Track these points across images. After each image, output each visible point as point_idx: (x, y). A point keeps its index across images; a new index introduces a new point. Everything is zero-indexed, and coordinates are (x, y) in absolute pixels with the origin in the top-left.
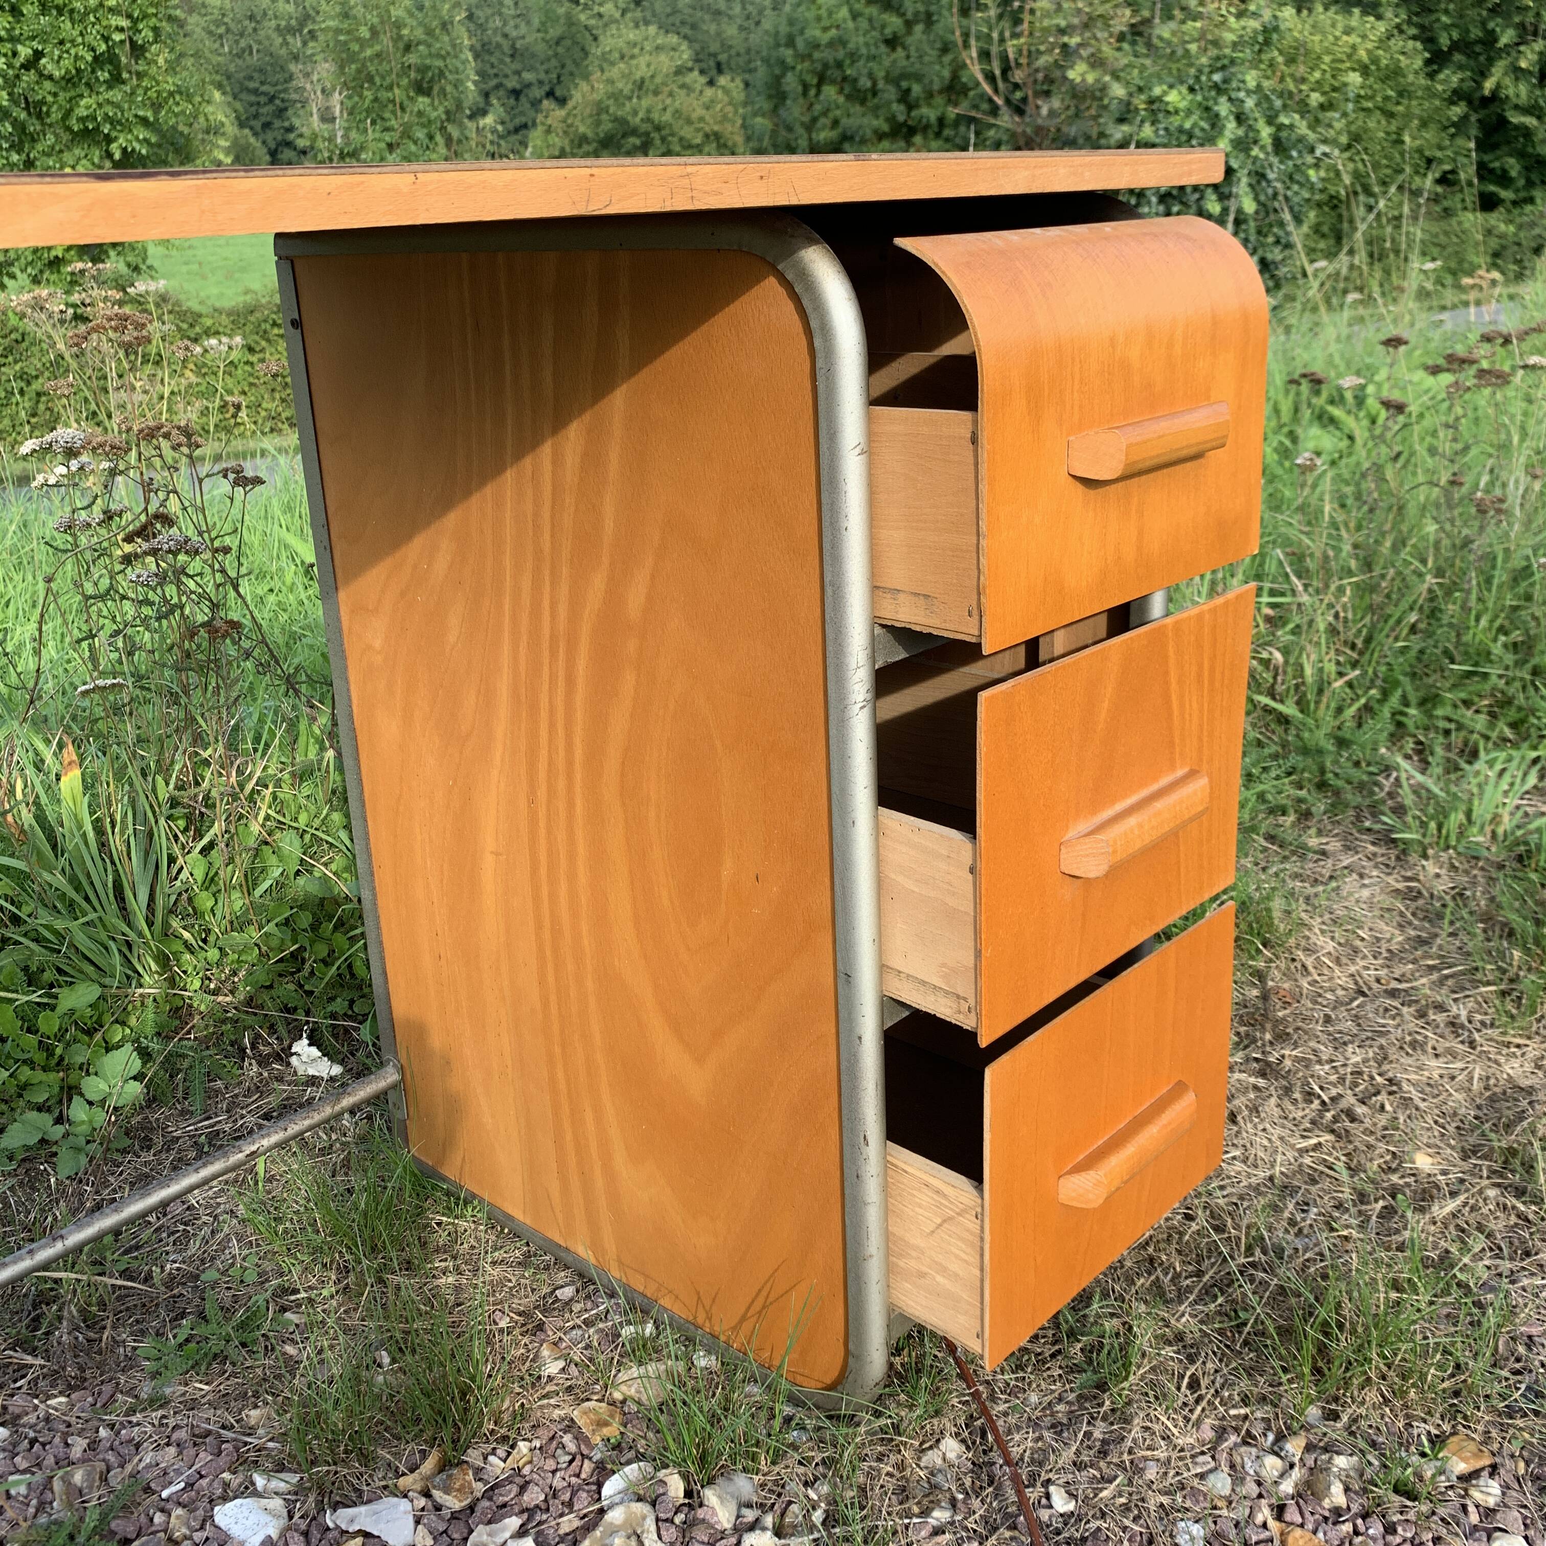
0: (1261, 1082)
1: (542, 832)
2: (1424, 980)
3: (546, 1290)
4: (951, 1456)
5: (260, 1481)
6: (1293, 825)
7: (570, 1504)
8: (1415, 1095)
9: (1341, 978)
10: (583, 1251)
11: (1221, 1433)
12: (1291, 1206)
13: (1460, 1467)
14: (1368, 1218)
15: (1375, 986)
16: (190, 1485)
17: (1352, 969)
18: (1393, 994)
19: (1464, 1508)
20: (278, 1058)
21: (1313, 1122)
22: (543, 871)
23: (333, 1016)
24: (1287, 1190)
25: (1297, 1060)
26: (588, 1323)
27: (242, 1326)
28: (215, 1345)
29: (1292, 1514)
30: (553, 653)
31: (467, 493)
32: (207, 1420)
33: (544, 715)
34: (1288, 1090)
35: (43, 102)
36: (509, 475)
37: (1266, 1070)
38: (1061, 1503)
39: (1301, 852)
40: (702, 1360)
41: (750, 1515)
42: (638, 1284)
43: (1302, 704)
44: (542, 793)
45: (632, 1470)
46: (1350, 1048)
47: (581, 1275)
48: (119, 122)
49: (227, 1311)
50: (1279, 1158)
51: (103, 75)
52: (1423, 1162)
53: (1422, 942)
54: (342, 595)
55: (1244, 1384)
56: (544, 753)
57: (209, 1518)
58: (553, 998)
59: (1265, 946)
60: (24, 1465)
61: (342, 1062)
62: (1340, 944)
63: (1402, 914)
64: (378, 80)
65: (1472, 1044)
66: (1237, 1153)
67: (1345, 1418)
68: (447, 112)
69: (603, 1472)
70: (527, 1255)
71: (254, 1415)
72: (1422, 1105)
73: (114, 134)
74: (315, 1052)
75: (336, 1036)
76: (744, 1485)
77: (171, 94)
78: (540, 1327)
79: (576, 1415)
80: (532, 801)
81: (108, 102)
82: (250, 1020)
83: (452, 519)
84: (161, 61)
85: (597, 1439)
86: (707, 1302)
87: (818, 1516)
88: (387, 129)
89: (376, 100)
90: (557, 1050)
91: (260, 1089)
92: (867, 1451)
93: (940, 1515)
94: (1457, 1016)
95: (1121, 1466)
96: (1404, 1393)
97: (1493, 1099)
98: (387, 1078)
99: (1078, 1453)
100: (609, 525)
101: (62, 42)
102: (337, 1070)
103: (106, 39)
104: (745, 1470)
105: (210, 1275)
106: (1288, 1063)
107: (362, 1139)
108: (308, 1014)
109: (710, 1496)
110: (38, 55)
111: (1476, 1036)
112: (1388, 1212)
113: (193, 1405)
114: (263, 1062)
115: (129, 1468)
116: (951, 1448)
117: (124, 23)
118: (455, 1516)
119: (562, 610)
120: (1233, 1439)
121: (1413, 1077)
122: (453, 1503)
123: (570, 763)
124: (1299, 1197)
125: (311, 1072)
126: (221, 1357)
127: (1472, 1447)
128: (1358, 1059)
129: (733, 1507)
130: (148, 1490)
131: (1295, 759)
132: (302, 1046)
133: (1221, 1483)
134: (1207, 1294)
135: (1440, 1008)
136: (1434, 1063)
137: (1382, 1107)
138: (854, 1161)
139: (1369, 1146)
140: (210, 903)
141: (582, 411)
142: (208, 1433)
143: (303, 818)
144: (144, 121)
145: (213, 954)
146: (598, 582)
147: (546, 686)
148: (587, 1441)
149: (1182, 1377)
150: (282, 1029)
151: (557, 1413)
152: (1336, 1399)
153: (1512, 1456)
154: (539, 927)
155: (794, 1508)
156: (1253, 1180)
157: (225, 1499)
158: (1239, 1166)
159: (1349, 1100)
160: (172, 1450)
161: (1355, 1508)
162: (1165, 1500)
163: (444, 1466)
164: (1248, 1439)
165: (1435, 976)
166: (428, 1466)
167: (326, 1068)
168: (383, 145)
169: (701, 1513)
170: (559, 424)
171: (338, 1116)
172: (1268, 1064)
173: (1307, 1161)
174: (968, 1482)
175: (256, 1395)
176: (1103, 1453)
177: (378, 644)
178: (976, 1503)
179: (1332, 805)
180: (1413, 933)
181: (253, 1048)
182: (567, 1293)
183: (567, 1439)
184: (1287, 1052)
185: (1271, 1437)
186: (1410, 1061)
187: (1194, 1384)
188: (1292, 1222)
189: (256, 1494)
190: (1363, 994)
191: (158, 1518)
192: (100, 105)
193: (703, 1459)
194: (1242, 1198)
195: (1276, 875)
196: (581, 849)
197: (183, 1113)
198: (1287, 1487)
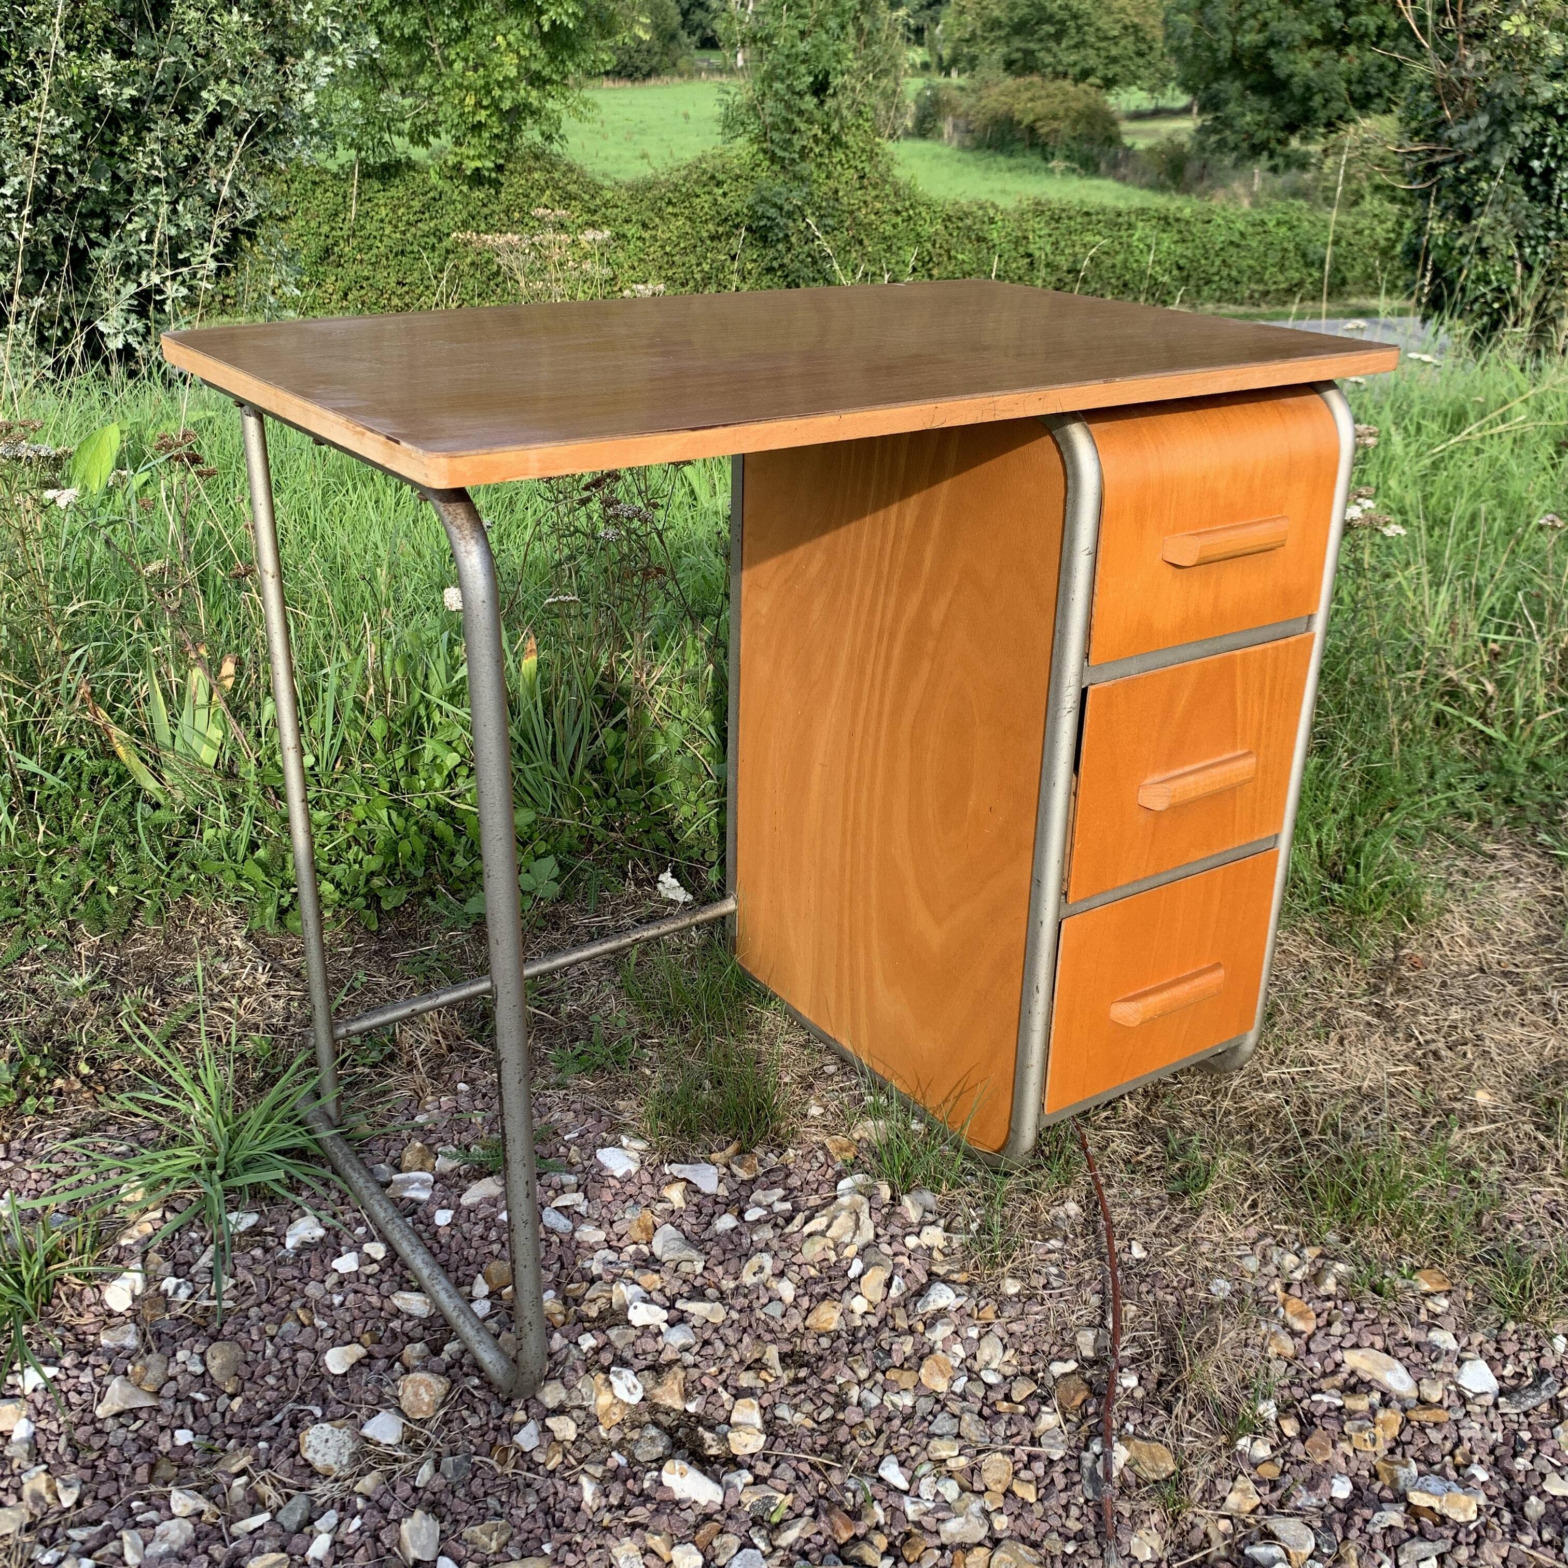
0: (1375, 1021)
1: (856, 756)
2: (1538, 969)
3: (817, 1065)
4: (1072, 1213)
5: (625, 1141)
6: (1475, 831)
7: (817, 1191)
8: (1494, 1051)
9: (1469, 956)
10: (846, 1044)
11: (1262, 1236)
12: (1366, 1109)
13: (1426, 1287)
14: (1423, 1127)
15: (1495, 967)
16: (581, 1136)
17: (1480, 951)
18: (1505, 974)
19: (1418, 1310)
20: (649, 883)
21: (1406, 1056)
22: (853, 782)
23: (690, 859)
24: (1368, 1097)
25: (1407, 1009)
26: (842, 1089)
27: (617, 1051)
28: (599, 1060)
29: (1295, 1290)
30: (880, 639)
31: (839, 526)
32: (593, 1101)
33: (868, 678)
34: (1394, 1030)
36: (868, 519)
37: (1381, 1012)
38: (1138, 1252)
39: (1475, 852)
40: (915, 1126)
41: (930, 1217)
42: (880, 1069)
43: (1509, 729)
44: (859, 730)
45: (859, 1178)
46: (1453, 1008)
47: (842, 1060)
49: (607, 1042)
50: (1369, 1076)
52: (1482, 1097)
53: (1549, 940)
54: (745, 574)
55: (1290, 1210)
56: (864, 704)
57: (592, 1156)
58: (848, 868)
59: (1411, 921)
60: (480, 1106)
61: (693, 893)
62: (1477, 931)
63: (1541, 916)
65: (1555, 1021)
66: (1338, 1066)
67: (1353, 1243)
69: (840, 1176)
70: (808, 1041)
71: (622, 1104)
72: (1496, 1058)
74: (675, 882)
75: (690, 875)
76: (929, 1198)
78: (811, 1086)
79: (827, 1141)
80: (852, 734)
82: (632, 853)
83: (826, 539)
85: (838, 1158)
86: (924, 1087)
87: (974, 1227)
88: (800, 17)
90: (847, 904)
91: (634, 902)
92: (1015, 1196)
93: (1055, 1244)
94: (1550, 999)
95: (1185, 1241)
96: (1399, 1235)
97: (1557, 1064)
98: (729, 906)
99: (1158, 1227)
100: (927, 563)
102: (690, 897)
104: (932, 1190)
105: (595, 1018)
106: (1399, 1011)
107: (704, 947)
108: (672, 855)
109: (906, 1200)
111: (1559, 1016)
112: (1442, 1125)
113: (584, 1091)
114: (639, 883)
115: (545, 1119)
116: (1072, 1208)
118: (743, 1183)
119: (889, 614)
120: (1269, 1240)
121: (1496, 1037)
122: (743, 1174)
123: (880, 714)
124: (1375, 1104)
125: (671, 896)
126: (601, 1068)
127: (1439, 1277)
128: (1458, 1017)
129: (921, 1210)
130: (556, 1133)
131: (1489, 775)
132: (667, 878)
133: (1252, 1264)
134: (1284, 1152)
135: (1537, 990)
136: (1518, 1030)
137: (1465, 1054)
138: (1029, 1002)
139: (1444, 1080)
140: (615, 765)
141: (920, 490)
142: (593, 1109)
143: (684, 712)
145: (612, 802)
146: (915, 601)
147: (872, 660)
148: (832, 1158)
149: (1246, 1199)
150: (653, 862)
151: (815, 1138)
152: (1351, 1232)
153: (1466, 1289)
154: (845, 818)
155: (960, 1219)
156: (1345, 1087)
157: (603, 1146)
158: (1336, 1075)
159: (1441, 1044)
160: (572, 1114)
161: (1340, 1295)
162: (1209, 1264)
163: (740, 1152)
164: (1280, 1243)
165: (1546, 968)
166: (730, 1150)
167: (681, 895)
168: (796, 32)
169: (898, 1209)
170: (905, 494)
171: (688, 928)
172: (1384, 1008)
173: (1393, 1081)
174: (1079, 1229)
175: (625, 1091)
176: (1176, 1231)
177: (764, 611)
178: (1080, 1241)
179: (1514, 819)
180: (1544, 932)
181: (633, 872)
182: (831, 1069)
183: (820, 1154)
184: (1401, 1002)
185: (1297, 1245)
186: (1499, 1025)
187: (1254, 1205)
188: (1365, 1119)
189: (621, 1147)
190: (1482, 970)
191: (562, 1149)
193: (906, 1176)
194: (1331, 1097)
195: (1448, 868)
196: (880, 772)
197: (581, 910)
198: (1298, 1275)
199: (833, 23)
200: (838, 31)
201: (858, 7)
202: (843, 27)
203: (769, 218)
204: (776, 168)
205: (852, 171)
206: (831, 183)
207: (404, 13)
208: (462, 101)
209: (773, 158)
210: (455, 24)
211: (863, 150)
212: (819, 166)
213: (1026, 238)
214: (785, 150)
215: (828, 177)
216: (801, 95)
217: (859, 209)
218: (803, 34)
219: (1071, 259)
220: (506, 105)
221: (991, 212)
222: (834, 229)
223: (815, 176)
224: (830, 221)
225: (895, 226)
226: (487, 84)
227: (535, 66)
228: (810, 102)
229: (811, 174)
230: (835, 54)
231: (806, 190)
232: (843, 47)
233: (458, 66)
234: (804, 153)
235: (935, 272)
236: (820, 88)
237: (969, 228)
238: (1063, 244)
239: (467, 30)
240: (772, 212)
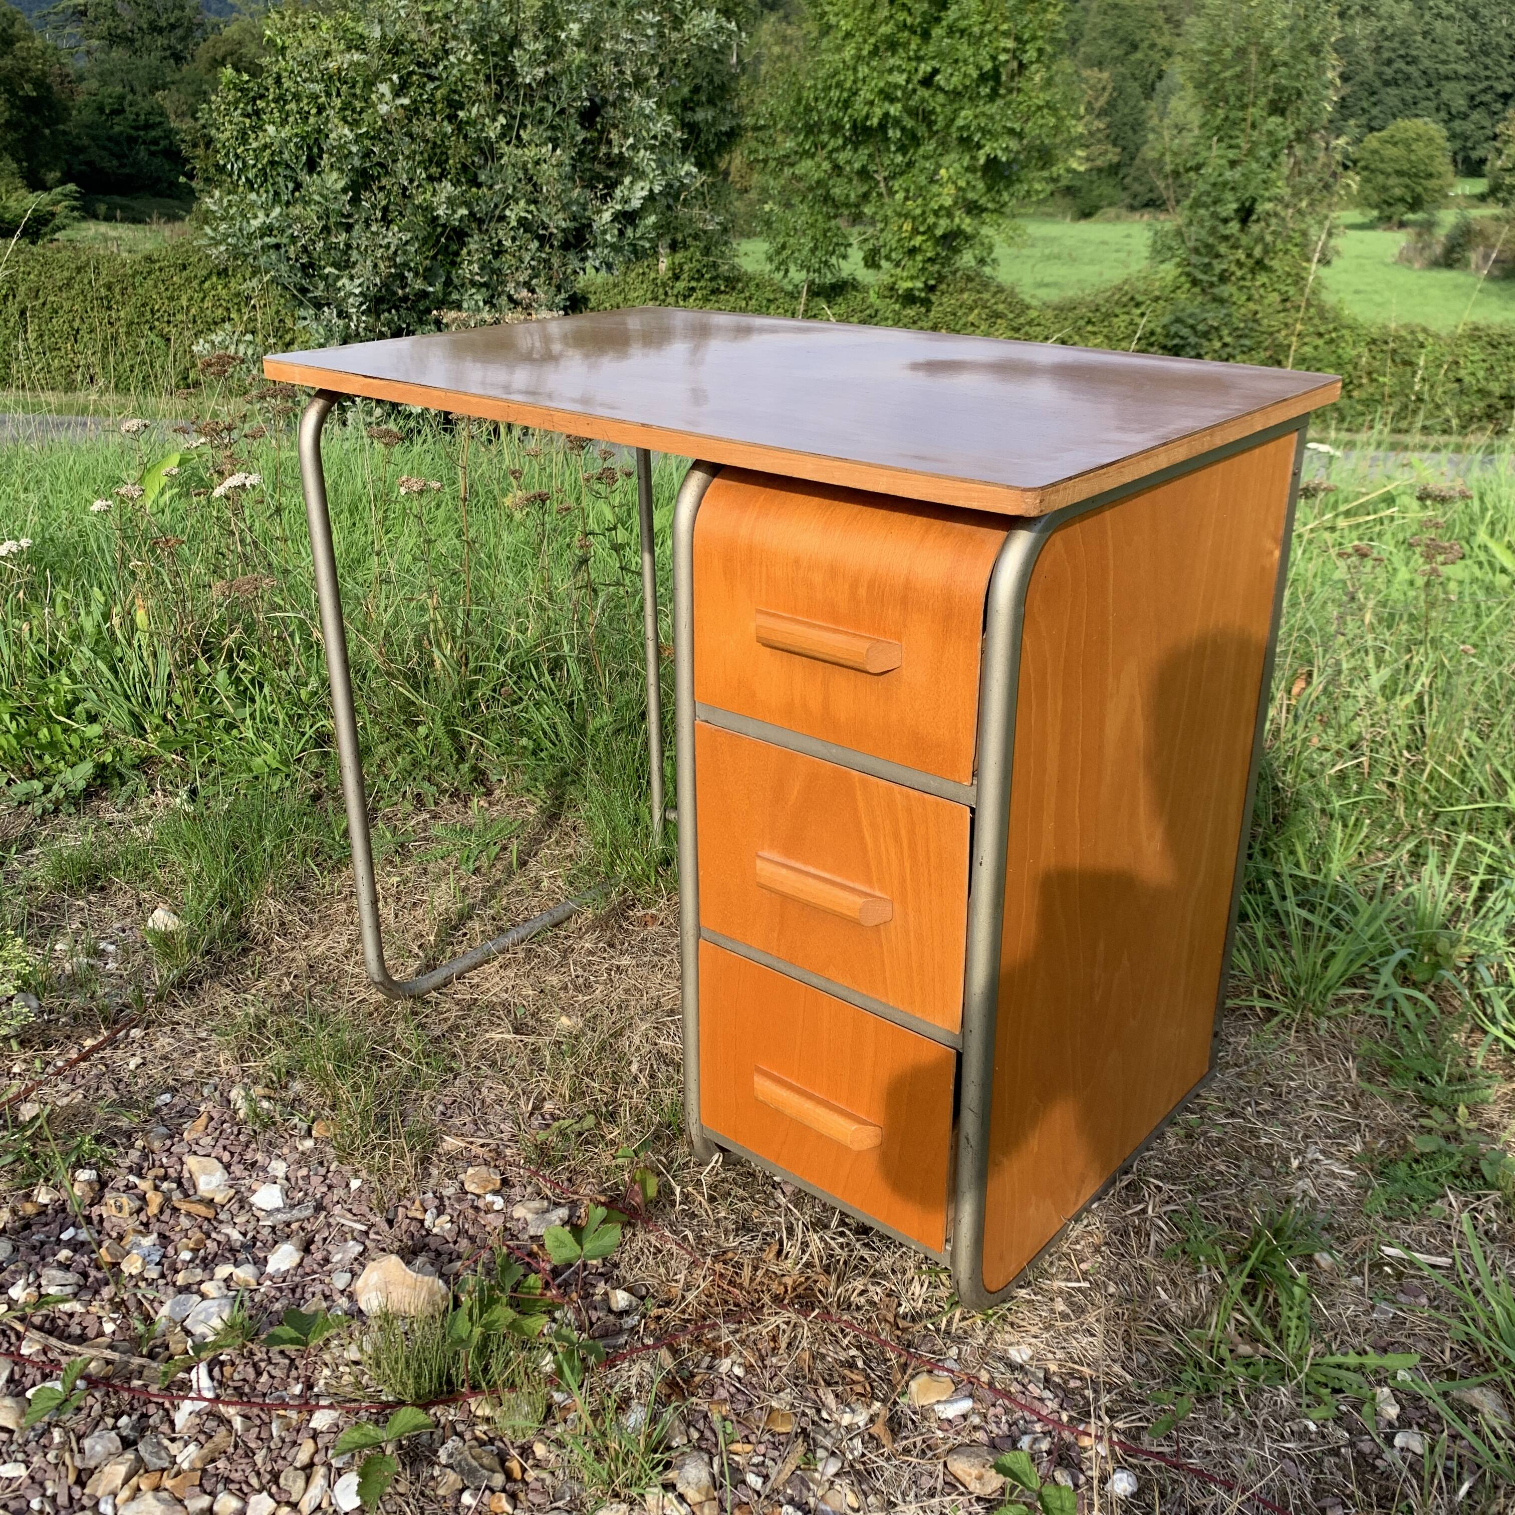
35: (933, 112)
48: (989, 132)
51: (985, 90)
64: (1232, 100)
68: (1298, 132)
73: (983, 142)
77: (1040, 108)
81: (983, 114)
84: (1037, 78)
88: (1231, 147)
89: (1226, 118)
101: (956, 61)
103: (994, 58)
110: (936, 71)
117: (1010, 44)
144: (1011, 132)
168: (1224, 162)
192: (976, 117)
199: (1264, 153)
200: (1269, 159)
201: (1292, 137)
202: (1274, 156)
203: (1182, 338)
204: (1197, 290)
205: (1275, 294)
206: (1251, 305)
207: (856, 150)
208: (901, 227)
209: (1195, 282)
210: (899, 159)
211: (1289, 274)
212: (1241, 288)
213: (1457, 363)
214: (1205, 273)
215: (1249, 299)
216: (1226, 221)
217: (1279, 331)
218: (1233, 164)
219: (1505, 385)
220: (939, 232)
221: (1421, 337)
222: (1251, 349)
223: (1234, 299)
224: (1247, 342)
225: (1316, 348)
226: (924, 213)
227: (971, 195)
228: (1234, 227)
229: (1231, 295)
230: (1264, 182)
231: (1224, 311)
232: (1273, 175)
233: (900, 196)
234: (1223, 278)
235: (1355, 394)
236: (1245, 214)
237: (1394, 351)
238: (1498, 370)
239: (910, 164)
240: (1185, 332)
